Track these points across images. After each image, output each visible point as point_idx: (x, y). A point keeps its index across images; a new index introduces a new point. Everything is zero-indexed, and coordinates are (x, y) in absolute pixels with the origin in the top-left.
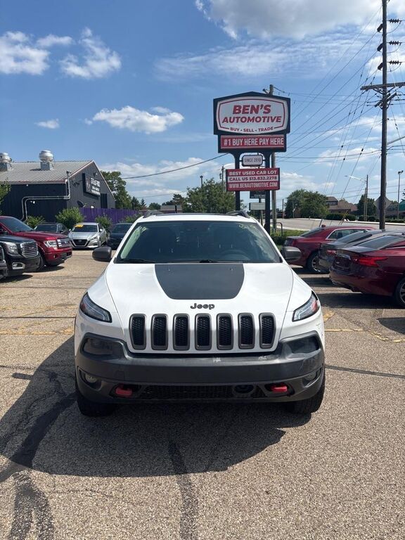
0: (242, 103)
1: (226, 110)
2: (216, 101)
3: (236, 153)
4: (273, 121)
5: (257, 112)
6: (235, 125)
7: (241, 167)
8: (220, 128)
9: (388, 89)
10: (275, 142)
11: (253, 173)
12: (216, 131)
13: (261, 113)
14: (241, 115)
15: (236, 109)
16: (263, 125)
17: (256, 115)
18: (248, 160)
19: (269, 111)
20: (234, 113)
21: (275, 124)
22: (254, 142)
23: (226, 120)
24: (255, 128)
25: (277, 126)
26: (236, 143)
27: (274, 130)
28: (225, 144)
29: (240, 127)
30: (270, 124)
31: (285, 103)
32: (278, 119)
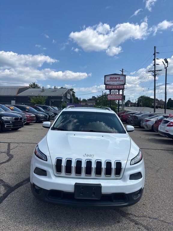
0: (112, 76)
1: (108, 78)
2: (105, 76)
3: (110, 90)
4: (121, 81)
5: (116, 79)
6: (110, 82)
7: (112, 94)
8: (106, 83)
9: (156, 72)
10: (121, 87)
11: (115, 95)
12: (105, 84)
13: (117, 79)
14: (112, 80)
15: (111, 78)
16: (118, 82)
17: (116, 80)
18: (114, 92)
19: (120, 79)
20: (110, 79)
21: (121, 82)
22: (115, 87)
23: (108, 81)
24: (115, 83)
25: (122, 83)
26: (110, 87)
27: (121, 84)
28: (107, 87)
29: (112, 83)
30: (120, 82)
31: (124, 77)
32: (122, 81)
